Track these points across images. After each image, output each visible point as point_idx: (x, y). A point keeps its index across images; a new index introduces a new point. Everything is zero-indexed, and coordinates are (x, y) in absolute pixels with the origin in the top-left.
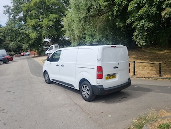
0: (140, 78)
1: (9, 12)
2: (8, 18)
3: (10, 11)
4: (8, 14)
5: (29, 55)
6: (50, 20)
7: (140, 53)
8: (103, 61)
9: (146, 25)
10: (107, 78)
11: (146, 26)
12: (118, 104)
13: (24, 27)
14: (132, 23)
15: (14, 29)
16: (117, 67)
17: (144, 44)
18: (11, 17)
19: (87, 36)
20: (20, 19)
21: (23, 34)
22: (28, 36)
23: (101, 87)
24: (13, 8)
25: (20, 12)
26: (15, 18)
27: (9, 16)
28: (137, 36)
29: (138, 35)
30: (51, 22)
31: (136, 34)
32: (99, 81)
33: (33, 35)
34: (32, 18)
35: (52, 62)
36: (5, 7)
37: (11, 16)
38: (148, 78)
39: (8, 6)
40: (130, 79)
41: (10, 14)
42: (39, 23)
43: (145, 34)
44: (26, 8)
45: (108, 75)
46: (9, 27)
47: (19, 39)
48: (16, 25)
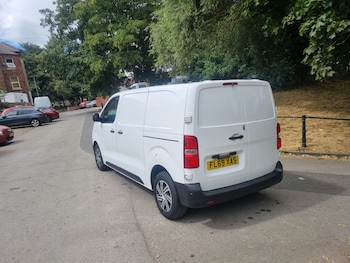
0: (318, 155)
1: (49, 22)
2: (49, 34)
3: (53, 19)
4: (50, 26)
5: (95, 106)
6: (129, 33)
7: (325, 93)
8: (198, 123)
9: (333, 25)
10: (211, 166)
11: (333, 30)
12: (243, 230)
13: (80, 50)
14: (297, 24)
15: (61, 56)
16: (241, 137)
17: (330, 74)
18: (55, 32)
19: (207, 63)
20: (73, 36)
21: (79, 64)
22: (87, 67)
23: (195, 189)
24: (57, 13)
25: (71, 21)
26: (62, 33)
27: (51, 30)
28: (311, 55)
29: (316, 53)
30: (131, 37)
31: (309, 51)
32: (189, 172)
33: (97, 66)
34: (94, 31)
35: (104, 124)
36: (42, 11)
37: (56, 29)
38: (339, 156)
39: (48, 10)
40: (279, 165)
41: (53, 25)
42: (106, 41)
43: (331, 48)
44: (81, 12)
45: (214, 157)
46: (52, 52)
47: (71, 74)
48: (66, 48)
